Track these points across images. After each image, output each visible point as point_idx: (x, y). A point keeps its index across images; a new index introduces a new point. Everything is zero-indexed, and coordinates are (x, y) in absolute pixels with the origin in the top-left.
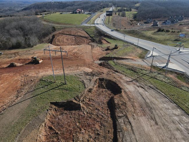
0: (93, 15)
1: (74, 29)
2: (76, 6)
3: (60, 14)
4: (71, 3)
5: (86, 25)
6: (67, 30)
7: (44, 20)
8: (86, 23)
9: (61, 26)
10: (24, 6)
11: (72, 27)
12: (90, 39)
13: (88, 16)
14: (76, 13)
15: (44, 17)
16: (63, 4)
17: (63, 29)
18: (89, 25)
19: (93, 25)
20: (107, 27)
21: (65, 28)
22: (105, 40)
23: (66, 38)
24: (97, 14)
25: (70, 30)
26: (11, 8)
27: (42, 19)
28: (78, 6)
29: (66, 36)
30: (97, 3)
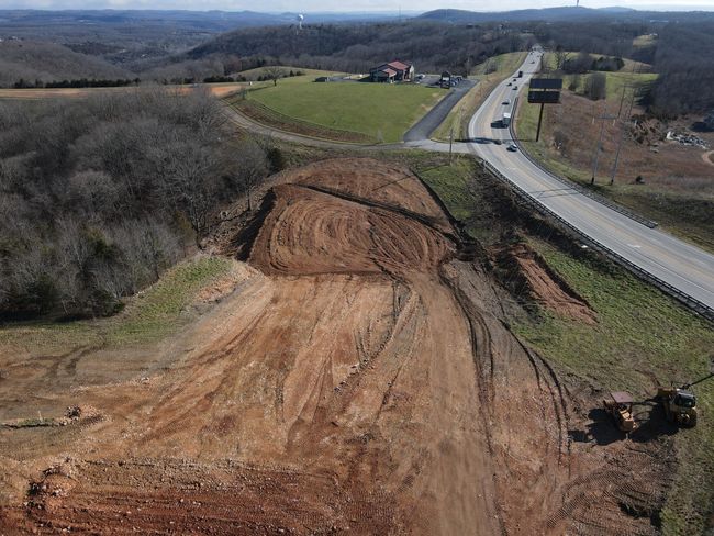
0: (458, 90)
5: (429, 145)
6: (337, 166)
7: (247, 110)
8: (428, 137)
9: (309, 143)
10: (199, 40)
13: (438, 95)
14: (384, 79)
15: (249, 96)
18: (444, 147)
19: (462, 148)
20: (531, 158)
25: (352, 168)
27: (238, 102)
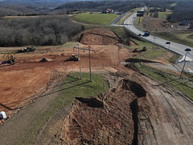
0: (123, 15)
1: (103, 29)
2: (106, 6)
3: (90, 13)
4: (102, 3)
5: (115, 25)
6: (96, 29)
7: (75, 19)
8: (115, 24)
9: (90, 25)
10: (57, 6)
11: (100, 27)
12: (117, 40)
13: (118, 16)
14: (106, 13)
15: (75, 17)
16: (93, 3)
17: (91, 28)
18: (118, 26)
19: (122, 26)
20: (137, 28)
21: (94, 27)
22: (133, 41)
23: (94, 37)
24: (127, 14)
26: (45, 7)
27: (73, 18)
28: (108, 5)
29: (94, 36)
30: (128, 2)
